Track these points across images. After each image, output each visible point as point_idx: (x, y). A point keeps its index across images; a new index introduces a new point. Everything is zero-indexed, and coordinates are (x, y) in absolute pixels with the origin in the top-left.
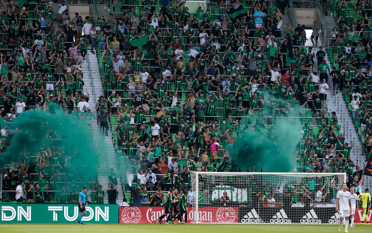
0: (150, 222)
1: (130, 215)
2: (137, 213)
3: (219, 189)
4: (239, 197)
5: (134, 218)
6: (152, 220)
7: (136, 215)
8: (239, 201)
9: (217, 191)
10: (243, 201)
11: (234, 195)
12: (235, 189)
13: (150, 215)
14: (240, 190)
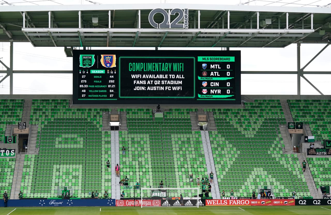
0: (127, 205)
1: (120, 203)
2: (123, 202)
3: (155, 192)
4: (163, 195)
5: (121, 204)
6: (128, 205)
7: (122, 203)
8: (163, 197)
9: (154, 193)
10: (164, 196)
11: (161, 194)
12: (161, 192)
13: (127, 203)
14: (163, 193)
